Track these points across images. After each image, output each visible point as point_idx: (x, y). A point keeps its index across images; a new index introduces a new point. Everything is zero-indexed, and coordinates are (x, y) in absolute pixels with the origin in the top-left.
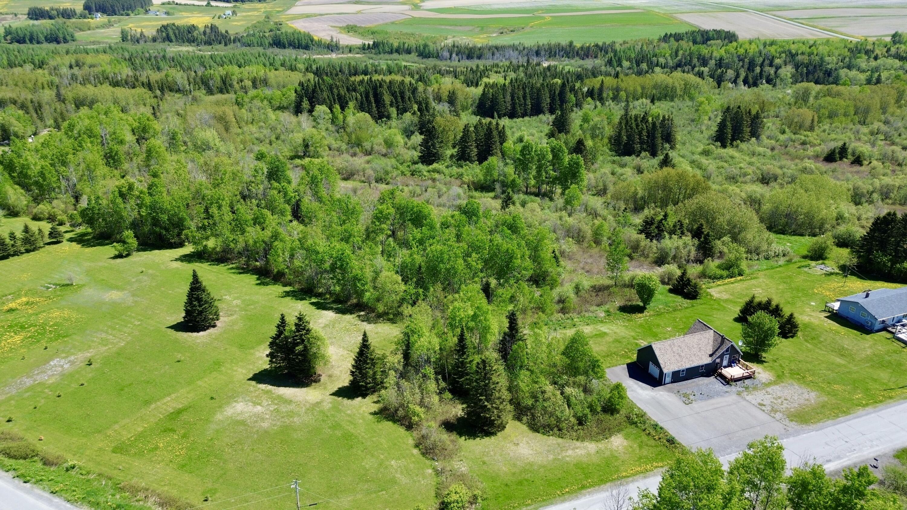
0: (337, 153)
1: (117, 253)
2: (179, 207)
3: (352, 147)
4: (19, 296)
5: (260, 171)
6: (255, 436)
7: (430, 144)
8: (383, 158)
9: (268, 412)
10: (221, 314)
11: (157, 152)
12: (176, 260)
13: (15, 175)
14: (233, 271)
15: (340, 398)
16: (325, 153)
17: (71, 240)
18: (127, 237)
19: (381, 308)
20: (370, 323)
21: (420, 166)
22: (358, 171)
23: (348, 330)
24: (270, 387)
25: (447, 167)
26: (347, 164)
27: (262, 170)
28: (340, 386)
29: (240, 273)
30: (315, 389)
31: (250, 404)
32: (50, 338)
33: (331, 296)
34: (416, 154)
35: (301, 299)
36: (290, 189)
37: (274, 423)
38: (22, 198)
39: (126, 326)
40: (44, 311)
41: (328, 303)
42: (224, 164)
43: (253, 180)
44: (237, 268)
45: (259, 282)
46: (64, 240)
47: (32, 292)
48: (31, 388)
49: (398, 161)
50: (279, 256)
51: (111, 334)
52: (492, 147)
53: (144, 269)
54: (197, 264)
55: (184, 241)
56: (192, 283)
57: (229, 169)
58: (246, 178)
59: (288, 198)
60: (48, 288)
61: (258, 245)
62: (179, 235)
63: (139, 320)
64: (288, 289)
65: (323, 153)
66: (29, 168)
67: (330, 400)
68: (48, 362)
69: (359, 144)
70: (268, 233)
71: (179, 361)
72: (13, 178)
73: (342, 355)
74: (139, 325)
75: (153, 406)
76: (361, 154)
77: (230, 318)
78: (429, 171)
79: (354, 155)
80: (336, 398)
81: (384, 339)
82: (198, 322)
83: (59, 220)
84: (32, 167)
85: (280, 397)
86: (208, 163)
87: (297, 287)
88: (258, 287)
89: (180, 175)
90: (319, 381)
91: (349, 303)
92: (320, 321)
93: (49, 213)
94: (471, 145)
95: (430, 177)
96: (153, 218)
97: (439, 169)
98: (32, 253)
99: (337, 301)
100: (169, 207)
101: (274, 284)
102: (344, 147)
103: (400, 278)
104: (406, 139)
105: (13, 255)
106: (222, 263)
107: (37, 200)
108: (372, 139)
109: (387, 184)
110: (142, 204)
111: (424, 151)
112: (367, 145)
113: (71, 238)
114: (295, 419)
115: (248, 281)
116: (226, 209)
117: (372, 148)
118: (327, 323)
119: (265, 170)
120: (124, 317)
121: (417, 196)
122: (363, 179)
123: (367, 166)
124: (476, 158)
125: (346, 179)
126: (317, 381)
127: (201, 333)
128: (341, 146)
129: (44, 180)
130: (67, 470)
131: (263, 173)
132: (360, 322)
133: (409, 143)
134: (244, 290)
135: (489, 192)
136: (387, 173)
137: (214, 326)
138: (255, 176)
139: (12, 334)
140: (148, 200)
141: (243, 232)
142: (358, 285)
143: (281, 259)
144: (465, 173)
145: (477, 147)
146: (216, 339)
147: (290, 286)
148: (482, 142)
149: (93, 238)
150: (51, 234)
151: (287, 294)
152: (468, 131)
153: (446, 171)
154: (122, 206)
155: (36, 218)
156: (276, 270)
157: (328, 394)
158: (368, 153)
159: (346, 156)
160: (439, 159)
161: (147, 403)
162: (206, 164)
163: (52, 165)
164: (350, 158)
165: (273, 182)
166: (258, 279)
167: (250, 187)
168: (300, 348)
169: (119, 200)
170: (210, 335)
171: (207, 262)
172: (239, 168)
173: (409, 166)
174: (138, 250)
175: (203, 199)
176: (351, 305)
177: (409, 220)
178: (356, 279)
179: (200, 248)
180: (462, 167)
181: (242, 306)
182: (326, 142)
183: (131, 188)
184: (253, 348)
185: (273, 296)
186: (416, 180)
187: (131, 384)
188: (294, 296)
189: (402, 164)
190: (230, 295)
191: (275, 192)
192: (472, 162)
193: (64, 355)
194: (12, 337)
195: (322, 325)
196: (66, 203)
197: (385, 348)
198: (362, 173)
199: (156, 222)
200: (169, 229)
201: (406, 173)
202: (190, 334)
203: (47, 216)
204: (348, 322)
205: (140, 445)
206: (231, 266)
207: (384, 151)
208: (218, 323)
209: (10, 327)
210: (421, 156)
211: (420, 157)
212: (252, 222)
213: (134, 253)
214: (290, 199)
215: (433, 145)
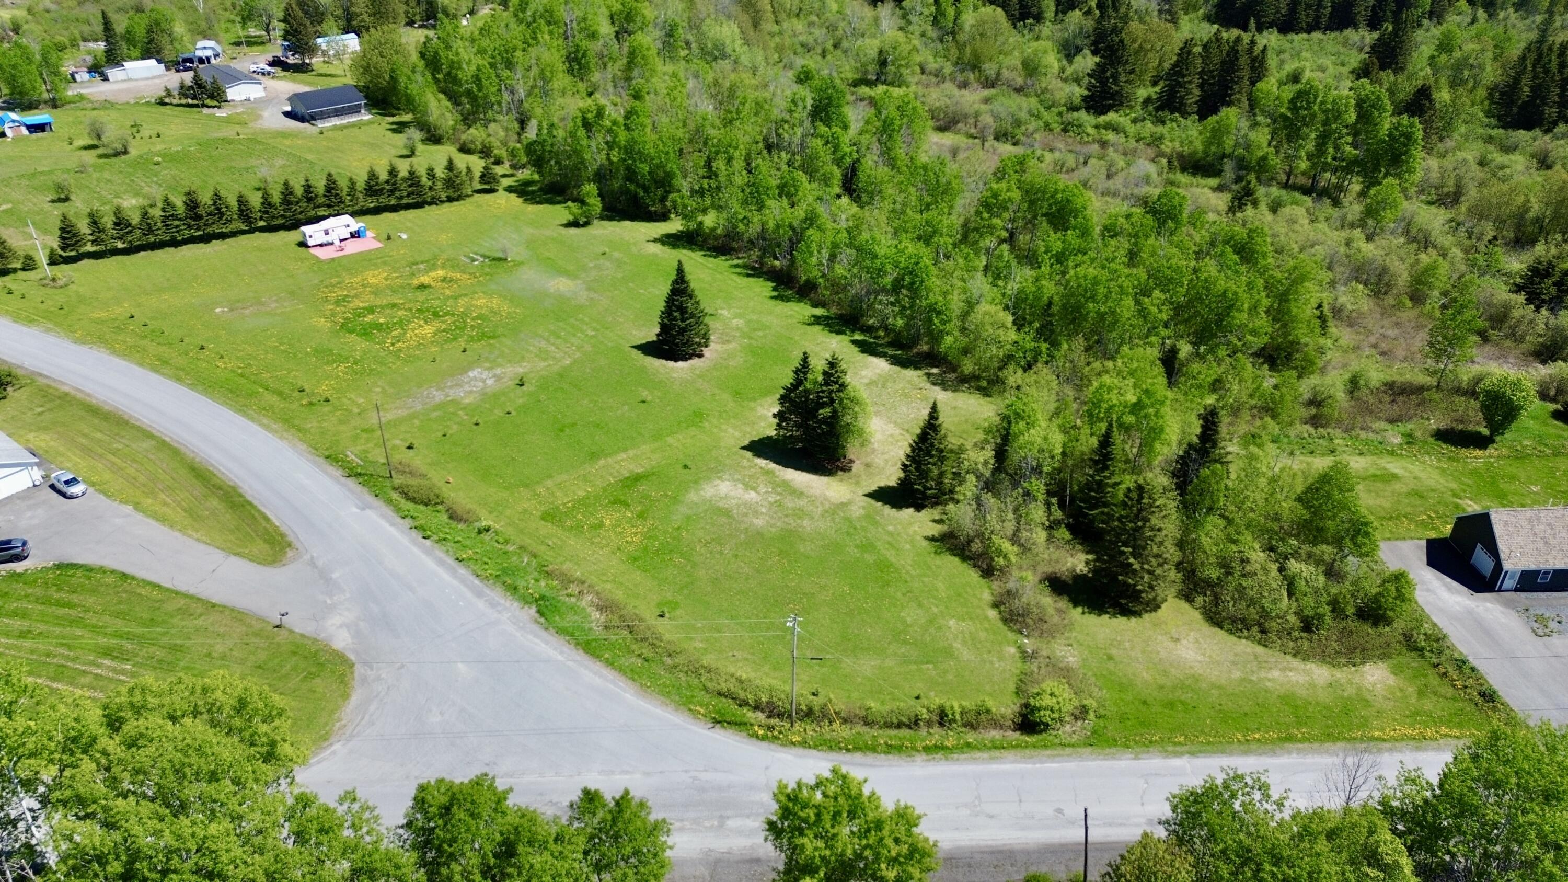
0: (934, 80)
1: (571, 218)
2: (667, 153)
3: (962, 71)
4: (433, 267)
5: (800, 103)
6: (742, 536)
7: (1108, 74)
8: (1015, 95)
9: (766, 504)
10: (712, 337)
11: (643, 57)
12: (655, 241)
13: (440, 76)
14: (738, 270)
15: (880, 504)
16: (912, 77)
17: (510, 189)
18: (588, 194)
19: (968, 366)
20: (945, 390)
21: (1083, 115)
22: (966, 116)
23: (906, 396)
24: (772, 466)
25: (1134, 121)
26: (948, 102)
27: (804, 100)
28: (882, 484)
29: (748, 275)
30: (841, 480)
31: (740, 486)
32: (472, 337)
33: (887, 335)
34: (1078, 92)
35: (839, 332)
36: (846, 139)
37: (772, 522)
38: (448, 115)
39: (574, 335)
40: (466, 295)
41: (881, 345)
42: (744, 86)
43: (787, 117)
44: (745, 266)
45: (775, 294)
46: (500, 189)
47: (452, 263)
48: (440, 406)
49: (1041, 102)
50: (811, 254)
51: (553, 344)
52: (1231, 88)
53: (607, 250)
54: (685, 252)
55: (670, 212)
56: (675, 282)
57: (752, 95)
58: (776, 114)
59: (839, 154)
60: (474, 260)
61: (781, 231)
62: (663, 199)
63: (594, 329)
64: (819, 312)
65: (910, 79)
66: (460, 68)
67: (862, 504)
68: (466, 372)
69: (975, 66)
70: (800, 213)
71: (644, 402)
72: (437, 81)
73: (892, 435)
74: (593, 336)
75: (602, 462)
76: (975, 85)
77: (725, 347)
78: (1097, 127)
79: (964, 85)
80: (872, 502)
81: (966, 421)
82: (677, 345)
83: (495, 156)
84: (465, 66)
85: (786, 484)
86: (720, 81)
87: (834, 310)
88: (773, 302)
89: (675, 99)
90: (850, 470)
91: (915, 350)
92: (864, 373)
93: (482, 143)
94: (1190, 82)
95: (1097, 137)
96: (628, 168)
97: (1119, 124)
98: (456, 203)
99: (896, 343)
100: (652, 151)
101: (799, 301)
102: (948, 68)
103: (1010, 319)
104: (1065, 62)
105: (430, 204)
106: (724, 254)
107: (468, 120)
108: (1001, 57)
109: (1015, 144)
110: (614, 142)
111: (1094, 87)
112: (990, 69)
113: (510, 186)
114: (806, 523)
115: (758, 289)
116: (739, 164)
117: (998, 74)
118: (874, 378)
119: (809, 102)
120: (572, 320)
121: (1067, 172)
122: (973, 131)
123: (983, 107)
124: (1195, 108)
125: (941, 129)
126: (846, 469)
127: (680, 364)
128: (942, 68)
129: (480, 90)
130: (480, 532)
131: (805, 107)
132: (928, 385)
133: (1069, 70)
134: (751, 304)
135: (1209, 176)
136: (1018, 123)
137: (700, 356)
138: (791, 112)
139: (422, 322)
140: (623, 136)
141: (761, 206)
142: (936, 321)
143: (814, 260)
144: (1167, 136)
145: (1201, 86)
146: (700, 376)
147: (823, 307)
148: (1214, 77)
149: (541, 189)
150: (482, 176)
151: (817, 320)
152: (1189, 53)
153: (1132, 129)
154: (584, 142)
155: (464, 149)
156: (804, 278)
157: (861, 493)
158: (990, 84)
159: (949, 87)
160: (1121, 104)
161: (594, 456)
162: (716, 83)
163: (492, 65)
164: (956, 91)
165: (819, 123)
166: (775, 289)
167: (781, 131)
168: (825, 412)
169: (582, 133)
170: (692, 369)
171: (701, 250)
172: (767, 95)
173: (1060, 114)
174: (602, 218)
175: (705, 144)
176: (918, 354)
177: (1043, 215)
178: (933, 309)
179: (693, 226)
180: (1163, 123)
181: (746, 330)
182: (918, 58)
183: (600, 114)
184: (754, 399)
185: (795, 321)
186: (1070, 140)
187: (574, 425)
188: (827, 325)
189: (1048, 108)
190: (729, 309)
191: (820, 142)
192: (1185, 115)
193: (487, 365)
194: (421, 326)
195: (866, 381)
196: (507, 129)
197: (965, 436)
198: (972, 121)
199: (631, 175)
200: (649, 188)
201: (1054, 126)
202: (664, 362)
203: (479, 147)
204: (909, 382)
205: (580, 516)
206: (736, 262)
207: (1019, 81)
208: (706, 351)
209: (420, 311)
210: (1087, 97)
211: (1085, 99)
212: (777, 191)
213: (596, 222)
214: (843, 157)
215: (1115, 77)
